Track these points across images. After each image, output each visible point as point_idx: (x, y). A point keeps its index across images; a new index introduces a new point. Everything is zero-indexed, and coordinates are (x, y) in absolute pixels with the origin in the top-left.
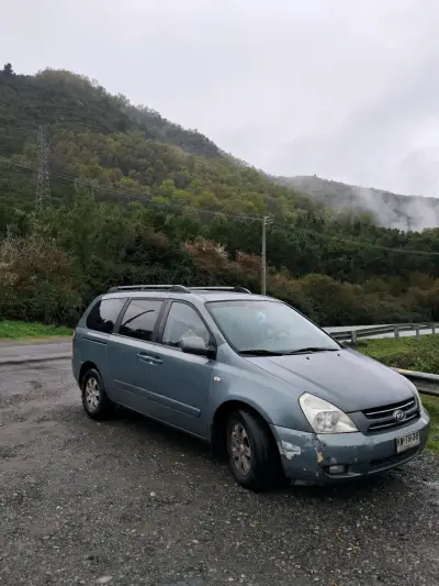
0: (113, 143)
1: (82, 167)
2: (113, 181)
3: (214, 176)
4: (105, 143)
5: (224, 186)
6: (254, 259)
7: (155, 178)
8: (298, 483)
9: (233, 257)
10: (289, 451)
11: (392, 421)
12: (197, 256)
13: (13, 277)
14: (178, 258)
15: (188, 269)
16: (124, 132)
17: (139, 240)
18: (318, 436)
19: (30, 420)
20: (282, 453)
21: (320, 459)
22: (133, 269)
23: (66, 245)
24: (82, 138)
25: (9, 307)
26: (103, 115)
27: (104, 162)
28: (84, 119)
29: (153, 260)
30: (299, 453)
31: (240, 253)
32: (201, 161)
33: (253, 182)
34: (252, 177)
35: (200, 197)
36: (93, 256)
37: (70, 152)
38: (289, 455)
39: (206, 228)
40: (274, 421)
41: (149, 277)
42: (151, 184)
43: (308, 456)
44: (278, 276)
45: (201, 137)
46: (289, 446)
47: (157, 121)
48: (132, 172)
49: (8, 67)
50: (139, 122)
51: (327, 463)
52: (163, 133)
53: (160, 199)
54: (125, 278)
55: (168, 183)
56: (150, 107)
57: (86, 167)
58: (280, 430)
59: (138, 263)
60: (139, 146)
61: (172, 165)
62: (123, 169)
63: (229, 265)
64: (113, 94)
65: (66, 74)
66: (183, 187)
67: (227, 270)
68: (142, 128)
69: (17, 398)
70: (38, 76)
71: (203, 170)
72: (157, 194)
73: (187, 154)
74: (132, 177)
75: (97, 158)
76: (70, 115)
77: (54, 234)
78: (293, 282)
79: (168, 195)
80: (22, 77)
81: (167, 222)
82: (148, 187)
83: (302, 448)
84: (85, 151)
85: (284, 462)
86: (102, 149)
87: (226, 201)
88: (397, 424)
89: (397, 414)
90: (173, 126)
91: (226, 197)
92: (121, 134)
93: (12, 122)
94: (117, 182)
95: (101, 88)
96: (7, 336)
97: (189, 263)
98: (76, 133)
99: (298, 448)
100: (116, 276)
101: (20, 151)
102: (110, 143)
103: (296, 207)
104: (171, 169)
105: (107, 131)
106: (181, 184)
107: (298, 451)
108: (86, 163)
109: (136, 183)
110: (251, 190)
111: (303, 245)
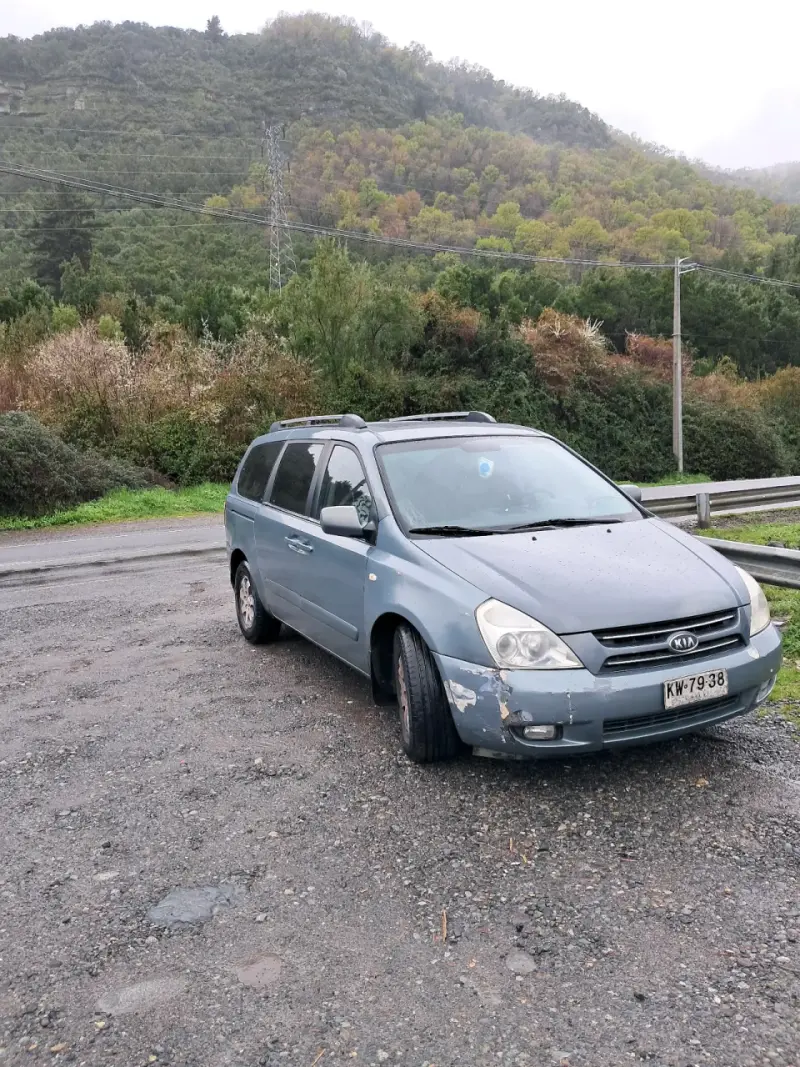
0: (403, 146)
1: (350, 197)
2: (405, 217)
3: (598, 186)
4: (390, 146)
5: (620, 202)
6: (661, 346)
7: (483, 204)
8: (483, 753)
9: (618, 346)
10: (461, 698)
11: (665, 651)
12: (543, 349)
13: (216, 409)
14: (505, 355)
15: (522, 375)
16: (423, 118)
17: (430, 327)
18: (503, 674)
19: (154, 644)
20: (450, 700)
21: (505, 713)
22: (422, 383)
23: (304, 347)
24: (347, 142)
25: (212, 461)
26: (385, 92)
27: (389, 185)
28: (350, 104)
29: (459, 363)
30: (473, 702)
31: (633, 336)
32: (575, 158)
33: (681, 186)
34: (676, 176)
35: (569, 230)
36: (352, 364)
37: (328, 171)
38: (461, 705)
39: (573, 290)
40: (439, 648)
41: (450, 396)
42: (474, 216)
43: (487, 706)
44: (712, 378)
45: (575, 107)
46: (459, 689)
47: (485, 85)
48: (440, 195)
49: (214, 23)
50: (451, 94)
51: (515, 720)
52: (498, 111)
53: (493, 240)
54: (407, 400)
55: (507, 208)
56: (471, 62)
57: (357, 198)
58: (446, 662)
59: (431, 370)
60: (452, 144)
61: (515, 172)
62: (424, 194)
63: (607, 362)
64: (401, 46)
65: (315, 19)
66: (537, 215)
67: (603, 373)
68: (458, 106)
69: (156, 609)
70: (266, 31)
71: (577, 178)
72: (486, 233)
73: (546, 148)
74: (443, 206)
75: (374, 179)
76: (326, 99)
77: (283, 330)
78: (745, 387)
79: (508, 233)
80: (239, 39)
81: (495, 286)
82: (469, 222)
83: (478, 693)
84: (355, 166)
85: (455, 716)
86: (385, 157)
87: (622, 233)
88: (676, 658)
89: (675, 639)
90: (517, 93)
91: (622, 224)
92: (418, 123)
93: (227, 127)
94: (412, 219)
95: (378, 37)
96: (207, 510)
97: (527, 364)
98: (337, 132)
99: (471, 694)
100: (392, 398)
101: (242, 180)
102: (399, 145)
103: (772, 231)
104: (513, 181)
105: (391, 122)
106: (533, 208)
107: (472, 698)
108: (358, 189)
109: (448, 215)
110: (675, 205)
111: (774, 309)
